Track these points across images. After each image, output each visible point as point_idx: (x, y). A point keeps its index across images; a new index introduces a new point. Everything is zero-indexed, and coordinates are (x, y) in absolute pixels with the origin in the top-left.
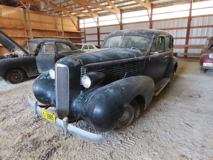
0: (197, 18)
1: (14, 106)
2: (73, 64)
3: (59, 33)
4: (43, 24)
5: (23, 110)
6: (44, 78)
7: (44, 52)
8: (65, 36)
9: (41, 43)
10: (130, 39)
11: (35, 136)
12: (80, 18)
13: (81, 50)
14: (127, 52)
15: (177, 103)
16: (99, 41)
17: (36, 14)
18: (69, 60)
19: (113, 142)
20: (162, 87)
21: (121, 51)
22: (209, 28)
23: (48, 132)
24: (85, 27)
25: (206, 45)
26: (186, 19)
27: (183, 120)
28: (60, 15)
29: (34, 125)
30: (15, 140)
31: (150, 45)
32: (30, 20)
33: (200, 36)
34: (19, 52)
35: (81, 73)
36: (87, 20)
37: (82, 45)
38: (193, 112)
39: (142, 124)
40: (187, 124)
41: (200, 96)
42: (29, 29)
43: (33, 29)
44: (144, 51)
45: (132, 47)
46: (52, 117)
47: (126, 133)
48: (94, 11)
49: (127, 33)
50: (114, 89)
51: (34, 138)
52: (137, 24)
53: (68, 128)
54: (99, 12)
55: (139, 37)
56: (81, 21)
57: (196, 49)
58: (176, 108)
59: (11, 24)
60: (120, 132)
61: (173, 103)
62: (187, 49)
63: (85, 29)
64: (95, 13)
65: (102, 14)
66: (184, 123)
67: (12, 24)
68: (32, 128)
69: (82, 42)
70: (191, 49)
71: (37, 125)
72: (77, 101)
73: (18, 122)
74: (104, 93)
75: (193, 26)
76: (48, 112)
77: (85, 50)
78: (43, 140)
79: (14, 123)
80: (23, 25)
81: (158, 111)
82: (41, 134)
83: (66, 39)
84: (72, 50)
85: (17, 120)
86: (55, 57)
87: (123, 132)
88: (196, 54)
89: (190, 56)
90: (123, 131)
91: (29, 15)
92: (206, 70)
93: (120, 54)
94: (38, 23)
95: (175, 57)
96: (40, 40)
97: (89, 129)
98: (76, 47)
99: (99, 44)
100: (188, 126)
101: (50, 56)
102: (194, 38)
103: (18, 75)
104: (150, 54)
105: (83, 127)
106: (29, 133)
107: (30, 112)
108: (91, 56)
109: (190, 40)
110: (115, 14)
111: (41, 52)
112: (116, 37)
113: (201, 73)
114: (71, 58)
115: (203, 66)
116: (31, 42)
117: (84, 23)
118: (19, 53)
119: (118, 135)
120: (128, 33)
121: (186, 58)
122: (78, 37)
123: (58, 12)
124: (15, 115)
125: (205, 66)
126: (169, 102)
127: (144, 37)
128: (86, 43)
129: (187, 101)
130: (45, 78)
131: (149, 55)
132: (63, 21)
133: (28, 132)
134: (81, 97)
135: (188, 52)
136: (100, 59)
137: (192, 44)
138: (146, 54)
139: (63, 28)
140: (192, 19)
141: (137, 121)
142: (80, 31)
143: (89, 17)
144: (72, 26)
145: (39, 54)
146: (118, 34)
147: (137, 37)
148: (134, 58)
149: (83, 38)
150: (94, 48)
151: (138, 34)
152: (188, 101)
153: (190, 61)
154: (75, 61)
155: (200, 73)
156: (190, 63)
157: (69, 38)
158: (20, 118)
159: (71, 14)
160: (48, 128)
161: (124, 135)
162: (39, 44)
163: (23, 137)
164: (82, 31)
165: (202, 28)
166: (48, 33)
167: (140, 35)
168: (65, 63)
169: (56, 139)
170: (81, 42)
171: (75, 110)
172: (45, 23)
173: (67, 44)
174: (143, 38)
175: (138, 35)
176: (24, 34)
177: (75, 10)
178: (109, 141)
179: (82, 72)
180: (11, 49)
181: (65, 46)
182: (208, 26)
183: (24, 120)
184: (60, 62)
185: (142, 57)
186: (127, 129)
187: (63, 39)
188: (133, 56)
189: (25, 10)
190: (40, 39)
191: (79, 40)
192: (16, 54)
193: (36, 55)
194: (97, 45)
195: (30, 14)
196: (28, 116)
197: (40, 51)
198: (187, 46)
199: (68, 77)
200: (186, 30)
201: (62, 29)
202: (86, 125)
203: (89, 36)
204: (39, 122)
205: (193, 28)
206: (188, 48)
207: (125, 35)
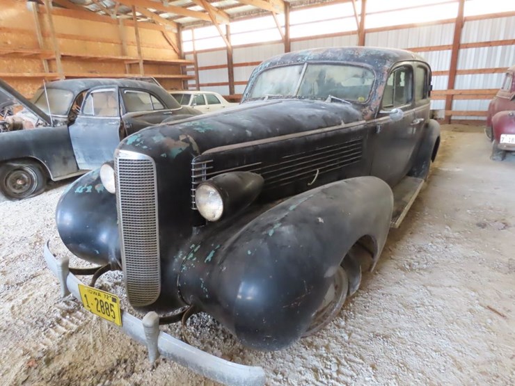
0: (478, 22)
1: (11, 264)
2: (167, 150)
3: (130, 64)
4: (88, 42)
5: (34, 277)
6: (86, 189)
7: (92, 115)
8: (146, 73)
9: (83, 92)
10: (321, 74)
11: (64, 361)
12: (183, 27)
13: (189, 106)
14: (319, 111)
15: (451, 245)
16: (231, 83)
17: (71, 16)
18: (154, 138)
19: (292, 374)
20: (407, 204)
21: (300, 109)
22: (508, 46)
23: (103, 344)
24: (197, 49)
25: (503, 88)
26: (449, 25)
27: (477, 295)
28: (132, 19)
29: (64, 324)
30: (4, 377)
31: (380, 91)
32: (54, 32)
33: (484, 67)
34: (26, 116)
35: (193, 176)
36: (200, 32)
37: (189, 96)
38: (498, 269)
39: (367, 311)
40: (490, 309)
41: (506, 225)
42: (54, 57)
43: (62, 56)
44: (364, 106)
45: (330, 97)
46: (112, 310)
47: (327, 342)
48: (217, 8)
49: (314, 59)
50: (296, 225)
51: (63, 369)
52: (326, 39)
53: (159, 345)
54: (230, 11)
55: (349, 68)
56: (186, 34)
57: (474, 101)
58: (452, 261)
59: (7, 43)
60: (309, 340)
61: (441, 247)
62: (452, 99)
63: (195, 53)
64: (220, 12)
65: (239, 14)
66: (481, 305)
67: (9, 43)
68: (57, 335)
69: (189, 88)
70: (463, 101)
71: (71, 325)
72: (183, 257)
73: (20, 313)
74: (265, 239)
75: (467, 42)
76: (99, 295)
77: (197, 108)
78: (89, 371)
79: (6, 318)
80: (37, 46)
81: (403, 269)
82: (83, 352)
83: (148, 79)
84: (164, 109)
85: (16, 308)
86: (121, 128)
87: (318, 341)
88: (475, 112)
89: (460, 118)
90: (318, 336)
91: (51, 20)
92: (506, 154)
93: (301, 116)
94: (76, 41)
95: (433, 122)
96: (80, 84)
97: (220, 332)
98: (176, 101)
99: (232, 91)
100: (494, 315)
101: (106, 124)
102: (469, 72)
103: (24, 176)
104: (380, 115)
105: (202, 327)
106: (46, 352)
107: (54, 284)
108: (220, 124)
109: (458, 77)
110: (271, 13)
111: (83, 114)
112: (283, 69)
113: (494, 159)
114: (160, 132)
115: (501, 142)
116: (56, 88)
117: (193, 40)
118: (25, 118)
119: (304, 350)
120: (317, 57)
121: (450, 123)
122: (180, 74)
123: (126, 12)
124: (11, 294)
125: (505, 144)
126: (430, 244)
127: (362, 67)
128: (199, 90)
129: (475, 239)
130: (89, 189)
131: (377, 118)
132: (140, 36)
133: (46, 347)
134: (193, 246)
135: (454, 108)
136: (246, 133)
137: (464, 88)
138: (369, 116)
139: (139, 53)
140: (466, 23)
141: (353, 302)
142: (184, 58)
143: (204, 23)
144: (164, 48)
145: (77, 119)
146: (289, 62)
147: (342, 68)
148: (340, 127)
149: (191, 78)
150: (219, 102)
151: (346, 59)
152: (477, 237)
153: (461, 131)
154: (173, 142)
155: (491, 161)
156: (461, 134)
157: (157, 79)
158: (24, 302)
159: (162, 15)
160: (104, 331)
161: (323, 351)
162: (77, 92)
163: (31, 364)
164: (190, 58)
165: (491, 46)
166: (103, 64)
167: (350, 63)
168: (145, 147)
169: (125, 369)
170: (186, 88)
171: (178, 284)
172: (93, 41)
173: (152, 93)
174: (359, 71)
175: (345, 62)
176: (42, 70)
177: (170, 6)
178: (281, 369)
179: (196, 173)
180: (3, 108)
181: (146, 98)
182: (504, 43)
183: (35, 308)
184: (128, 143)
185: (359, 125)
186: (326, 330)
187: (141, 79)
188: (337, 121)
189: (40, 5)
190: (79, 80)
191: (183, 83)
192: (17, 120)
193: (71, 122)
194: (227, 93)
195: (54, 17)
196: (49, 294)
197: (80, 112)
198: (452, 92)
199: (156, 189)
200: (450, 52)
201: (137, 54)
202: (210, 320)
203: (208, 71)
204: (78, 312)
205: (467, 47)
206: (454, 97)
207: (308, 64)
